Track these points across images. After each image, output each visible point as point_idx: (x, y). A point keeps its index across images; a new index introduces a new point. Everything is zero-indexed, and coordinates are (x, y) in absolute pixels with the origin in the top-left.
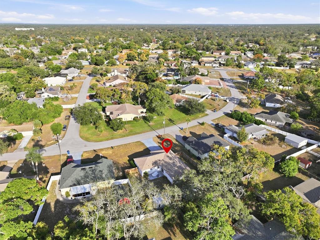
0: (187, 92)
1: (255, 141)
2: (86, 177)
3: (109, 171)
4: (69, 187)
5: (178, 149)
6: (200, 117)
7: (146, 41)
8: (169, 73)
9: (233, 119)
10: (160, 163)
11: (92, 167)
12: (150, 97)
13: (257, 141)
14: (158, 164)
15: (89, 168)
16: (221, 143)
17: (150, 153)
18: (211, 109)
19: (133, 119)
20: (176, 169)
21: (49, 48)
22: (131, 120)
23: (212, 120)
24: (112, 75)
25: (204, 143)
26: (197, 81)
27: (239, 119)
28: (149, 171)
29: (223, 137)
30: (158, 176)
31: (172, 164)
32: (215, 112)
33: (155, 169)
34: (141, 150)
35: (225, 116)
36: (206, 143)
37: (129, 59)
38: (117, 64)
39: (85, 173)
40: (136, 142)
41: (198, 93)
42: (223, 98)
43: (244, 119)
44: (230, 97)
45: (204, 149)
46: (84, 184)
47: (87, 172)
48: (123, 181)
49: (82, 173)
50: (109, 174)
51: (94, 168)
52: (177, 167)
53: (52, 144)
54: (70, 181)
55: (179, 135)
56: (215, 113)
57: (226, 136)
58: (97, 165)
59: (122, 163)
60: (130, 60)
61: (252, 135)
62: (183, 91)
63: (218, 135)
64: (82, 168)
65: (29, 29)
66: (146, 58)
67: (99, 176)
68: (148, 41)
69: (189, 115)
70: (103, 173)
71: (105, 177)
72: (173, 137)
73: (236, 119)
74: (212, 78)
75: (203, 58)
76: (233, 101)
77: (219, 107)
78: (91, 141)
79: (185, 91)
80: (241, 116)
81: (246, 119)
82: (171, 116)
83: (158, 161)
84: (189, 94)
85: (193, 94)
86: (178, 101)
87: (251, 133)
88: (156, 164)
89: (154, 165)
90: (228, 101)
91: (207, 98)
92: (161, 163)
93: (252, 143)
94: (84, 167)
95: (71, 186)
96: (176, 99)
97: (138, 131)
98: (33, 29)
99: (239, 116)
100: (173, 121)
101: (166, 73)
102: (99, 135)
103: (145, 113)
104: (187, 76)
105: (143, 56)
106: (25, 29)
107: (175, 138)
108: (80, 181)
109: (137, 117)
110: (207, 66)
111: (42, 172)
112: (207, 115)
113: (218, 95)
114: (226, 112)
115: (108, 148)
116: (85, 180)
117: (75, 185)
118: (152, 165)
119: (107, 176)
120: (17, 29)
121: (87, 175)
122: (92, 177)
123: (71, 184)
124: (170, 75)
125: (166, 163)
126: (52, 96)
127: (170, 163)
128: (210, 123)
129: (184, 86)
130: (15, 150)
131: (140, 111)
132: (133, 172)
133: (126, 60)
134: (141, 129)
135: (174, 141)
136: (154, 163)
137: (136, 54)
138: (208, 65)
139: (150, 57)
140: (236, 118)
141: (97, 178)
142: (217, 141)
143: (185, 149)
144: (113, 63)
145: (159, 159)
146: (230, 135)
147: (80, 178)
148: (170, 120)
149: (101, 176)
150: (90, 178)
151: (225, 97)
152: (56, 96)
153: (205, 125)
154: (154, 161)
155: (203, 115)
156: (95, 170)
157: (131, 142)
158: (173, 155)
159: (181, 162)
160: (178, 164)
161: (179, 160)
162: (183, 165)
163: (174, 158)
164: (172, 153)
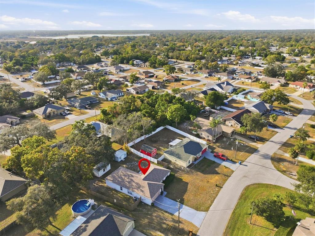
158: (135, 187)
159: (121, 181)
160: (121, 173)
161: (125, 183)
162: (116, 179)
163: (130, 178)
164: (139, 190)
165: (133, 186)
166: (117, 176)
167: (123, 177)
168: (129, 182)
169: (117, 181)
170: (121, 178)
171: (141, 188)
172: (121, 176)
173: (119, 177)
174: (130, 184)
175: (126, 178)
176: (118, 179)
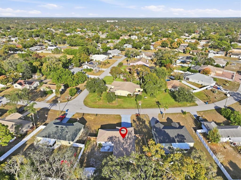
0: (190, 80)
1: (231, 146)
2: (56, 133)
3: (74, 133)
4: (42, 137)
5: (144, 131)
6: (187, 106)
7: (190, 31)
8: (187, 60)
9: (221, 115)
10: (114, 139)
11: (63, 127)
12: (147, 80)
13: (233, 147)
14: (113, 140)
15: (61, 127)
16: (185, 138)
17: (116, 128)
18: (205, 100)
19: (127, 95)
20: (121, 150)
21: (112, 34)
22: (125, 95)
23: (197, 112)
24: (141, 57)
25: (167, 133)
26: (205, 71)
27: (227, 116)
28: (103, 144)
29: (196, 131)
30: (109, 151)
31: (121, 144)
32: (206, 103)
33: (109, 143)
34: (115, 123)
35: (215, 110)
36: (168, 133)
37: (163, 45)
38: (151, 49)
39: (57, 130)
40: (117, 115)
41: (200, 83)
42: (226, 91)
43: (232, 119)
44: (235, 92)
45: (163, 138)
46: (52, 138)
47: (58, 130)
48: (80, 145)
49: (55, 130)
50: (71, 136)
51: (63, 128)
52: (123, 148)
53: (64, 102)
54: (45, 133)
55: (155, 118)
56: (206, 105)
57: (199, 131)
58: (68, 126)
59: (93, 130)
60: (164, 47)
61: (230, 139)
62: (187, 78)
63: (193, 128)
64: (57, 125)
65: (114, 21)
66: (177, 46)
67: (64, 135)
68: (192, 32)
69: (178, 102)
70: (68, 134)
71: (67, 138)
72: (149, 118)
73: (225, 117)
74: (228, 70)
75: (233, 50)
76: (235, 97)
77: (215, 99)
78: (87, 106)
79: (189, 78)
80: (230, 115)
81: (234, 119)
82: (161, 99)
83: (114, 137)
84: (192, 82)
85: (196, 83)
86: (174, 87)
87: (229, 137)
88: (110, 139)
89: (109, 140)
90: (228, 95)
91: (207, 89)
92: (116, 139)
93: (224, 147)
94: (58, 125)
95: (43, 137)
96: (172, 85)
97: (125, 106)
98: (117, 21)
99: (228, 114)
100: (160, 104)
101: (184, 60)
102: (96, 103)
103: (142, 92)
104: (202, 65)
105: (174, 44)
106: (112, 21)
107: (150, 120)
108: (50, 135)
109: (131, 94)
110: (233, 58)
111: (42, 120)
112: (197, 105)
113: (221, 88)
114: (218, 106)
115: (93, 115)
116: (54, 136)
117: (46, 137)
118: (107, 139)
119: (69, 137)
120: (108, 21)
121: (57, 132)
122: (59, 135)
123: (44, 135)
124: (188, 62)
125: (118, 141)
126: (89, 68)
127: (121, 142)
128: (193, 114)
129: (193, 73)
130: (43, 100)
131: (137, 90)
132: (94, 140)
133: (161, 46)
134: (129, 105)
135: (147, 123)
136: (110, 138)
137: (169, 42)
138: (235, 57)
139: (181, 45)
140: (224, 115)
141: (62, 136)
142: (181, 135)
143: (151, 132)
144: (147, 48)
145: (115, 136)
146: (205, 132)
147: (51, 133)
148: (158, 103)
149: (65, 136)
150: (57, 135)
151: (227, 91)
152: (92, 68)
153: (187, 115)
154: (110, 136)
155: (192, 104)
156: (64, 130)
157: (112, 114)
158: (131, 135)
159: (132, 145)
160: (126, 145)
161: (131, 142)
162: (132, 148)
163: (127, 139)
164: (131, 133)
165: (131, 137)
166: (129, 148)
167: (128, 144)
168: (130, 139)
169: (133, 148)
170: (129, 145)
171: (130, 132)
172: (128, 146)
173: (130, 146)
174: (131, 138)
175: (128, 142)
176: (131, 147)
